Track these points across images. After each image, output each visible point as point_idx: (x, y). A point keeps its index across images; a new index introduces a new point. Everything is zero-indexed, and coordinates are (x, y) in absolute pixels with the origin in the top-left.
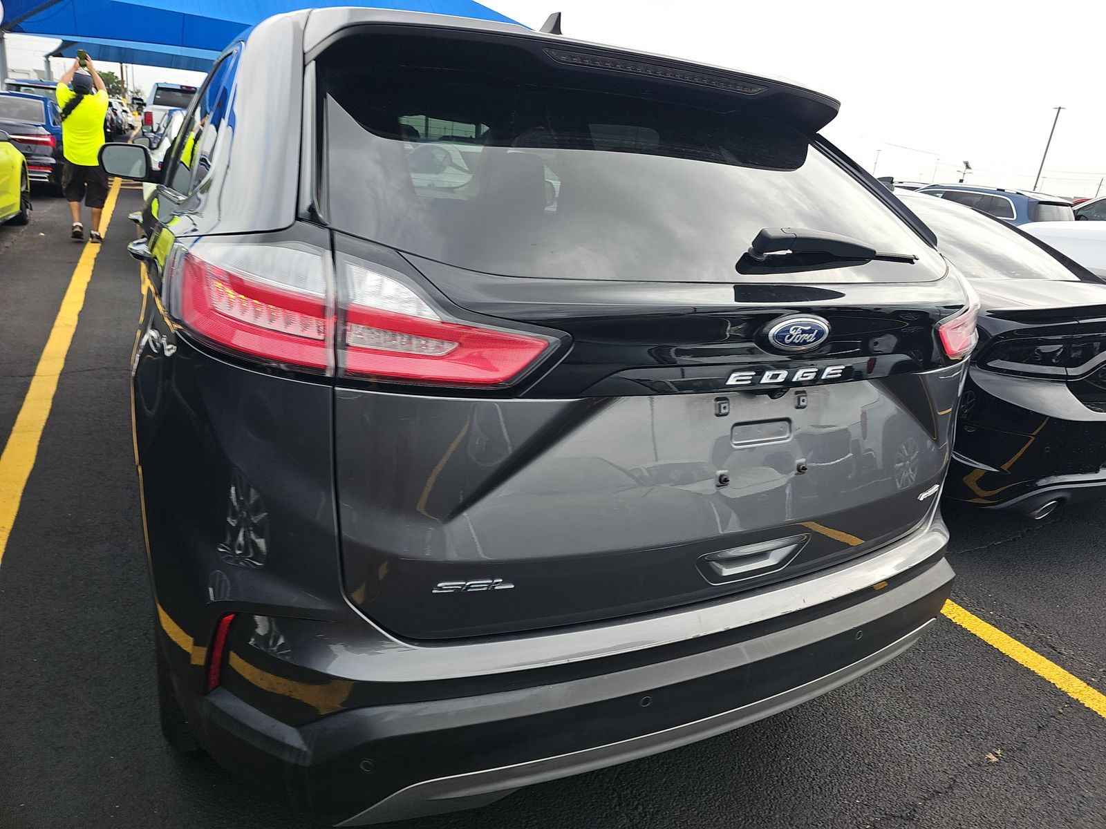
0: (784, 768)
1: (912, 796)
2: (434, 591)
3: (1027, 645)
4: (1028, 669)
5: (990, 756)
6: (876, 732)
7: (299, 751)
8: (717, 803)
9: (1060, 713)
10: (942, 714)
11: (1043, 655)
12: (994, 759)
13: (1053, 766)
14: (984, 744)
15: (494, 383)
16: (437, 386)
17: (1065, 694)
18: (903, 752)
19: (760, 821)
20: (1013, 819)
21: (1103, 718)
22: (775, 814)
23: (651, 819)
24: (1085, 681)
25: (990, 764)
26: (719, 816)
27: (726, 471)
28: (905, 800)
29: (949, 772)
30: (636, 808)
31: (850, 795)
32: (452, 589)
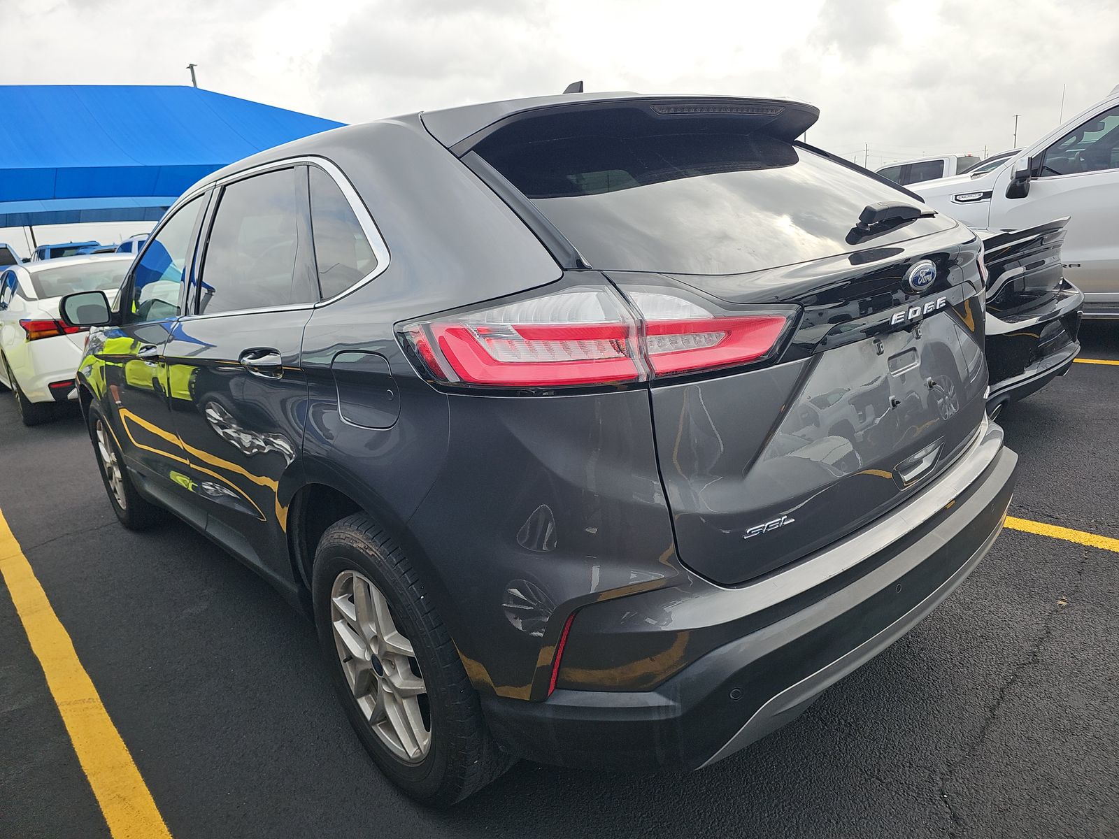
0: (925, 659)
1: (1027, 647)
2: (745, 538)
3: (1031, 519)
4: (1044, 536)
5: (1060, 602)
6: (971, 612)
7: (667, 707)
8: (896, 699)
9: (1086, 559)
10: (1008, 586)
11: (1047, 523)
12: (1064, 604)
13: (1106, 595)
14: (1050, 596)
15: (757, 357)
16: (724, 368)
17: (1080, 545)
18: (1000, 620)
19: (935, 700)
20: (1104, 638)
21: (1117, 553)
22: (943, 691)
23: (857, 726)
24: (1087, 532)
25: (1063, 608)
26: (904, 707)
27: (894, 396)
28: (1024, 651)
29: (1040, 622)
30: (840, 723)
31: (984, 660)
32: (757, 532)
